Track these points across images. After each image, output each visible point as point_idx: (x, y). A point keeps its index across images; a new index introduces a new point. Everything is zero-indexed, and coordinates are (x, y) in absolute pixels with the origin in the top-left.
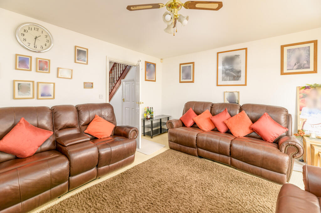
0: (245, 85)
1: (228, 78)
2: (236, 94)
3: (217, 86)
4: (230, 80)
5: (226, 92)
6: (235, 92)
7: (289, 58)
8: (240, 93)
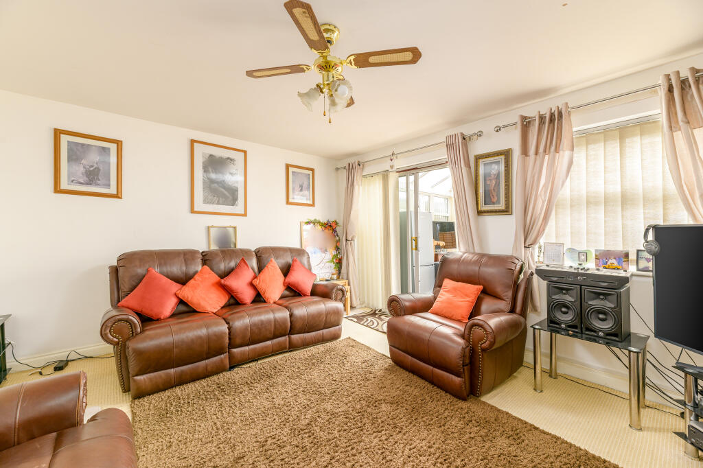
0: (245, 215)
1: (216, 199)
2: (231, 230)
3: (192, 213)
4: (218, 203)
5: (213, 226)
6: (228, 227)
7: (293, 182)
8: (237, 229)
